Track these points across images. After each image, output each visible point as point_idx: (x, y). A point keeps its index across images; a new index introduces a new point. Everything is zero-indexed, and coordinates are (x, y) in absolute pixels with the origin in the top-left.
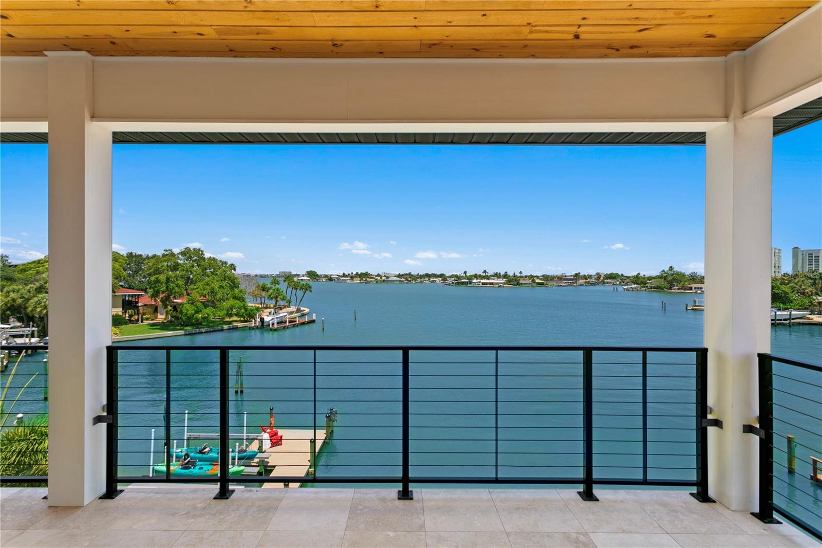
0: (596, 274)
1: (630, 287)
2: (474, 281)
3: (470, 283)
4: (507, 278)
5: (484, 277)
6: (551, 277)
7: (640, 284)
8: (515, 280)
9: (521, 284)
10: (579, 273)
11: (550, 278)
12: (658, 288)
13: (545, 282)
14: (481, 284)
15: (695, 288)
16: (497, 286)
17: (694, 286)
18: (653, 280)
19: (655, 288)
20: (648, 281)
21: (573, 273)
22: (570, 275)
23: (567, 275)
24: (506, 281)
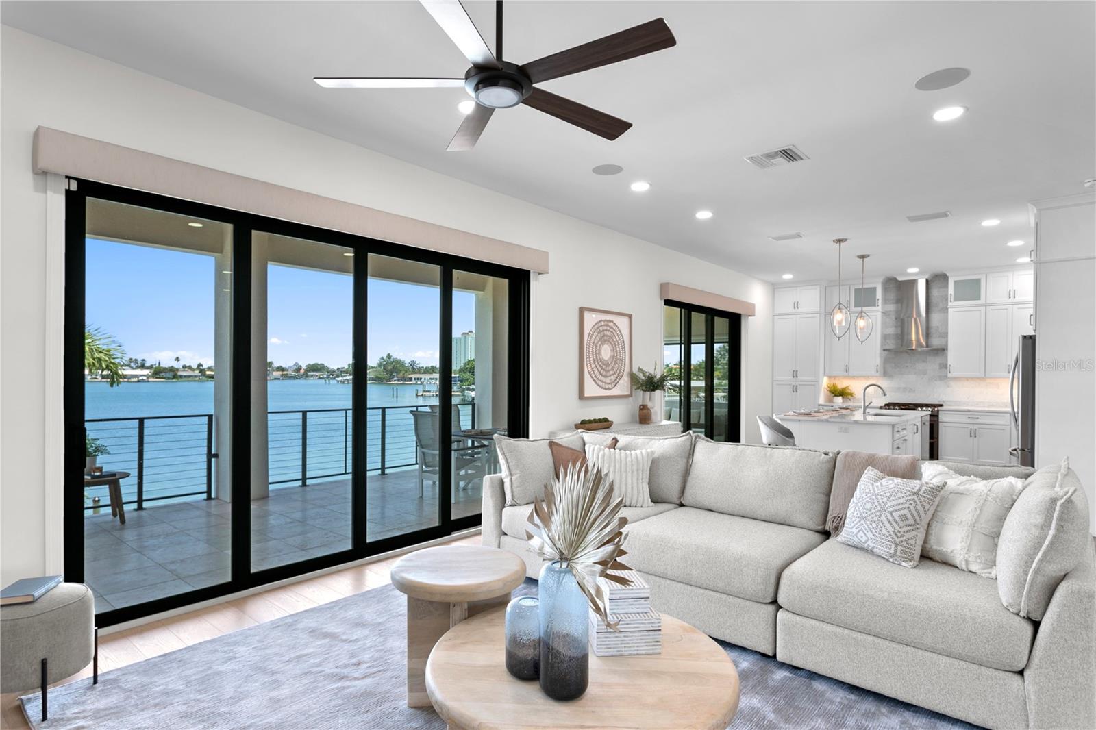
1: (344, 378)
9: (181, 376)
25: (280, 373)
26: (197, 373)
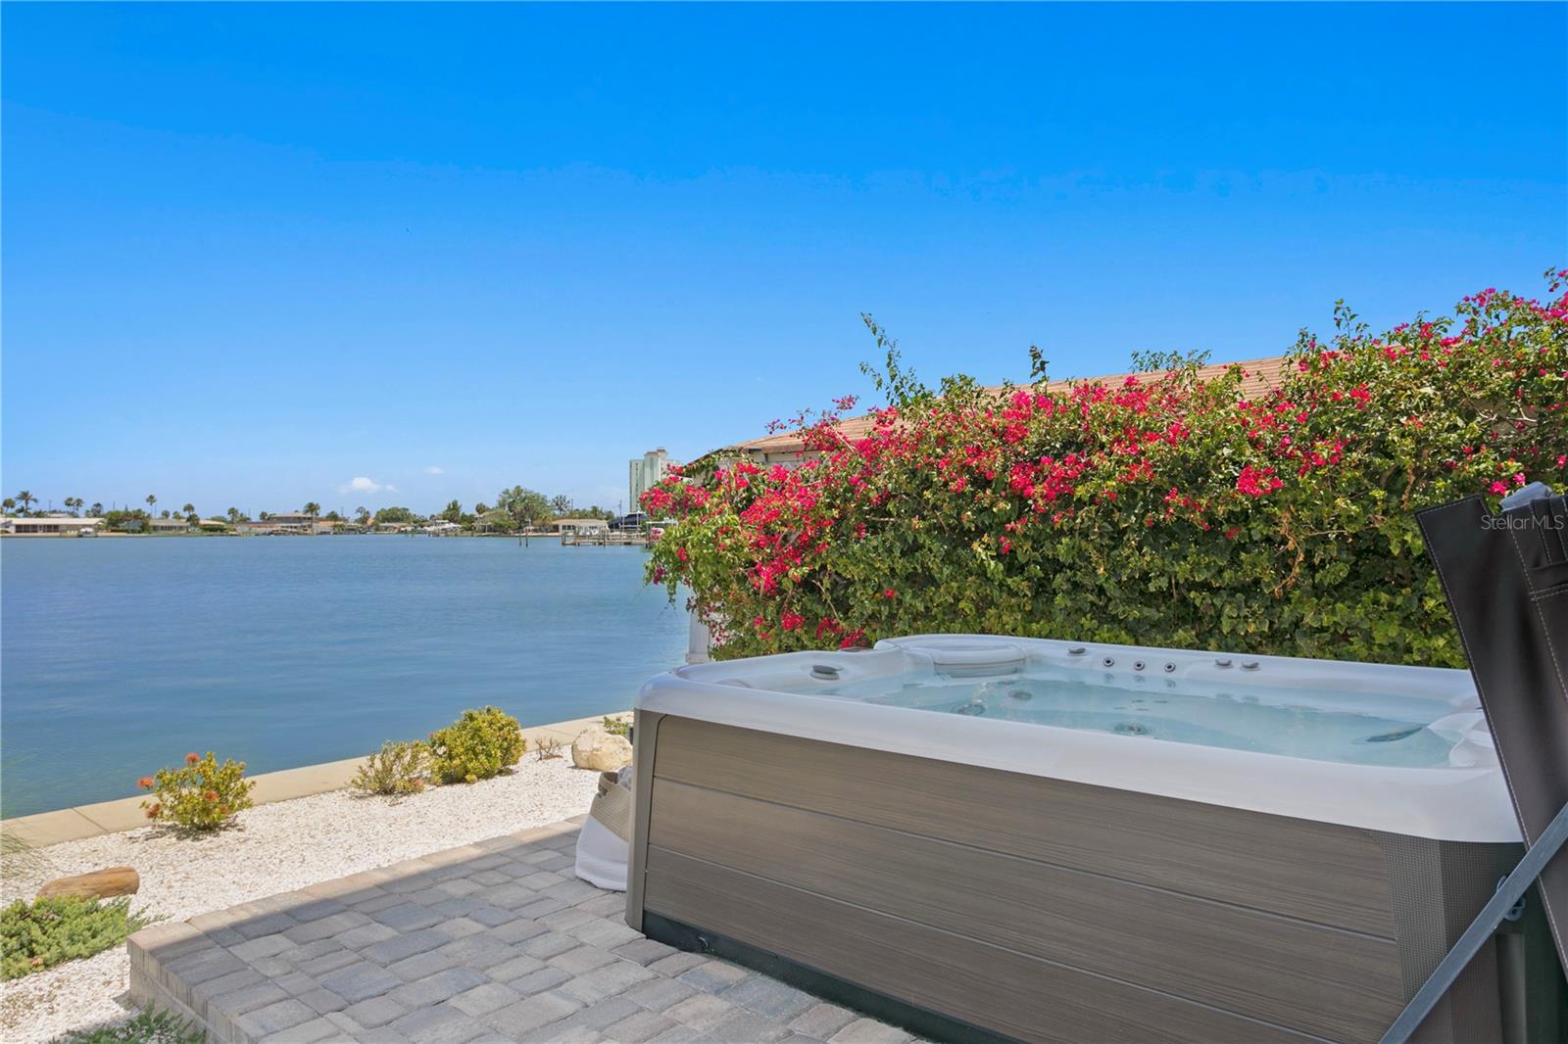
0: (358, 510)
1: (441, 527)
4: (106, 514)
5: (24, 511)
7: (460, 523)
8: (134, 520)
9: (155, 528)
10: (318, 505)
12: (498, 530)
14: (12, 530)
15: (564, 527)
16: (72, 534)
17: (561, 523)
18: (487, 513)
19: (490, 530)
20: (477, 517)
24: (102, 522)
25: (333, 523)
26: (183, 522)
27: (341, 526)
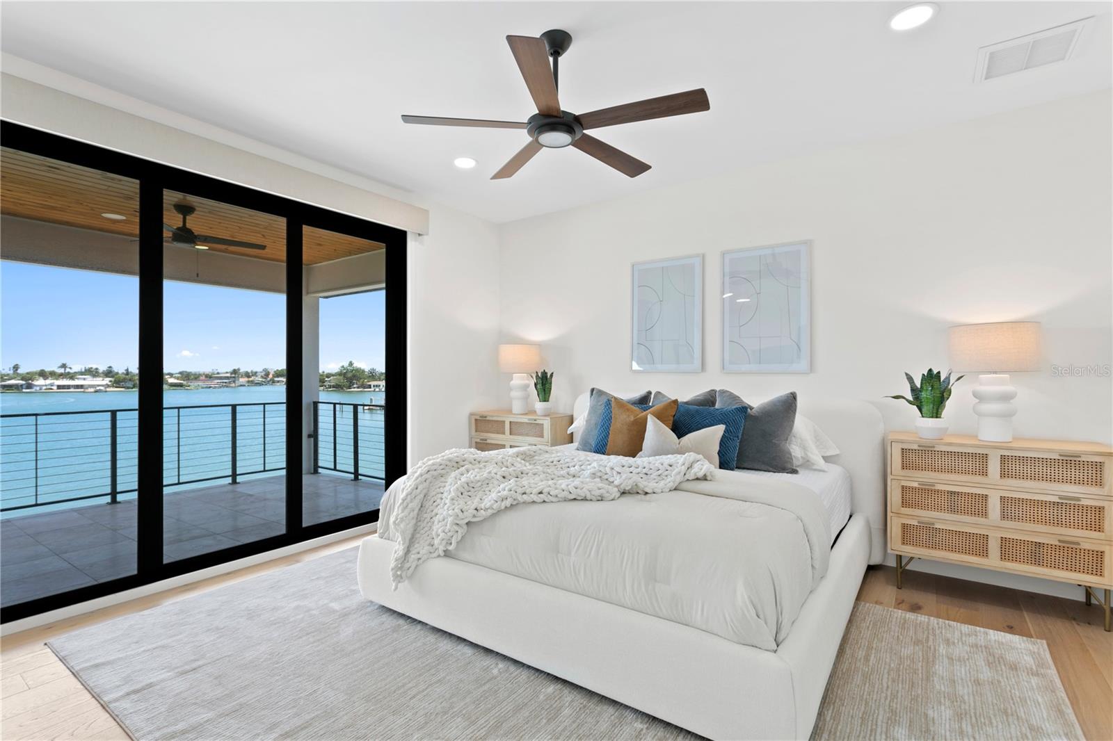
0: (263, 370)
2: (35, 383)
3: (29, 386)
4: (112, 377)
5: (61, 376)
6: (195, 374)
8: (130, 380)
10: (239, 369)
11: (192, 377)
13: (185, 383)
14: (55, 388)
15: (374, 386)
16: (92, 390)
17: (373, 383)
18: (332, 378)
19: (334, 387)
20: (326, 379)
21: (230, 369)
22: (225, 371)
23: (219, 371)
24: (110, 381)
27: (252, 381)
